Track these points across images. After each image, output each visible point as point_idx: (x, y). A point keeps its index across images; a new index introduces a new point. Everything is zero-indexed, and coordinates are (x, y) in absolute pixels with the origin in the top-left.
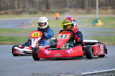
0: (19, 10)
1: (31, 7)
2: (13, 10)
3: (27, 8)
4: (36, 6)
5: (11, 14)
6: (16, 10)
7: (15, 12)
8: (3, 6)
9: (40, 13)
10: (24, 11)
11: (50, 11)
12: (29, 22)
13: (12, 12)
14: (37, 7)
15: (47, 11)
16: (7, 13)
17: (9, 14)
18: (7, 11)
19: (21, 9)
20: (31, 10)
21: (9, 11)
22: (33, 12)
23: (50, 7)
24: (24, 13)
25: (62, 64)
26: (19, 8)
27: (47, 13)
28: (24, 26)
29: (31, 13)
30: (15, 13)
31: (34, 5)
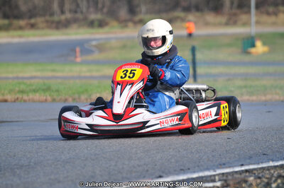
0: (63, 17)
1: (92, 9)
2: (48, 18)
3: (82, 12)
4: (103, 7)
5: (43, 28)
6: (56, 18)
7: (53, 22)
8: (23, 8)
9: (115, 23)
10: (75, 21)
11: (137, 18)
12: (86, 46)
13: (47, 21)
14: (105, 10)
15: (131, 20)
16: (33, 26)
17: (38, 28)
18: (33, 21)
19: (68, 15)
20: (93, 16)
21: (39, 20)
22: (96, 23)
23: (138, 9)
24: (75, 26)
25: (170, 148)
26: (63, 12)
27: (130, 24)
28: (76, 57)
29: (91, 24)
30: (54, 25)
31: (100, 5)
